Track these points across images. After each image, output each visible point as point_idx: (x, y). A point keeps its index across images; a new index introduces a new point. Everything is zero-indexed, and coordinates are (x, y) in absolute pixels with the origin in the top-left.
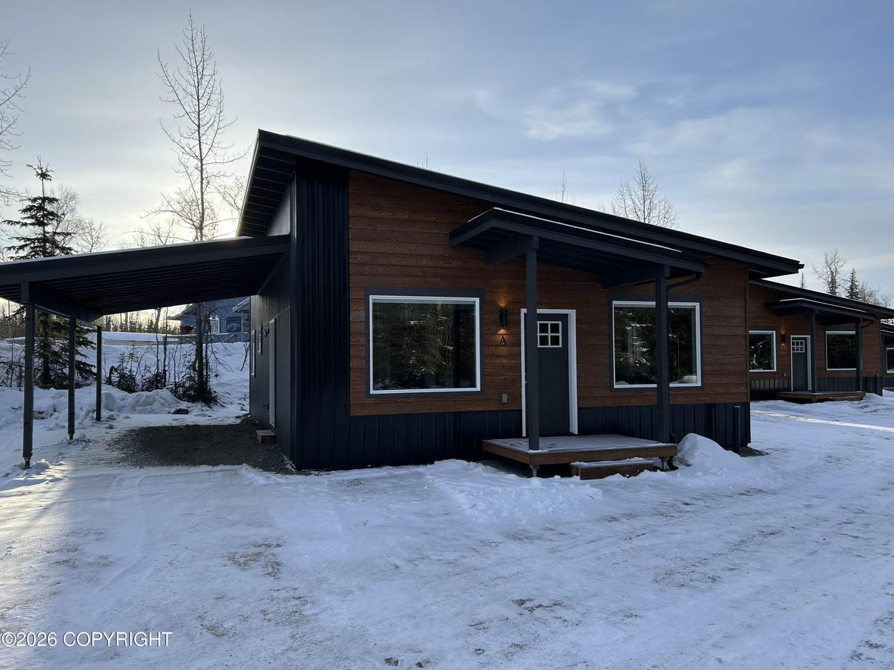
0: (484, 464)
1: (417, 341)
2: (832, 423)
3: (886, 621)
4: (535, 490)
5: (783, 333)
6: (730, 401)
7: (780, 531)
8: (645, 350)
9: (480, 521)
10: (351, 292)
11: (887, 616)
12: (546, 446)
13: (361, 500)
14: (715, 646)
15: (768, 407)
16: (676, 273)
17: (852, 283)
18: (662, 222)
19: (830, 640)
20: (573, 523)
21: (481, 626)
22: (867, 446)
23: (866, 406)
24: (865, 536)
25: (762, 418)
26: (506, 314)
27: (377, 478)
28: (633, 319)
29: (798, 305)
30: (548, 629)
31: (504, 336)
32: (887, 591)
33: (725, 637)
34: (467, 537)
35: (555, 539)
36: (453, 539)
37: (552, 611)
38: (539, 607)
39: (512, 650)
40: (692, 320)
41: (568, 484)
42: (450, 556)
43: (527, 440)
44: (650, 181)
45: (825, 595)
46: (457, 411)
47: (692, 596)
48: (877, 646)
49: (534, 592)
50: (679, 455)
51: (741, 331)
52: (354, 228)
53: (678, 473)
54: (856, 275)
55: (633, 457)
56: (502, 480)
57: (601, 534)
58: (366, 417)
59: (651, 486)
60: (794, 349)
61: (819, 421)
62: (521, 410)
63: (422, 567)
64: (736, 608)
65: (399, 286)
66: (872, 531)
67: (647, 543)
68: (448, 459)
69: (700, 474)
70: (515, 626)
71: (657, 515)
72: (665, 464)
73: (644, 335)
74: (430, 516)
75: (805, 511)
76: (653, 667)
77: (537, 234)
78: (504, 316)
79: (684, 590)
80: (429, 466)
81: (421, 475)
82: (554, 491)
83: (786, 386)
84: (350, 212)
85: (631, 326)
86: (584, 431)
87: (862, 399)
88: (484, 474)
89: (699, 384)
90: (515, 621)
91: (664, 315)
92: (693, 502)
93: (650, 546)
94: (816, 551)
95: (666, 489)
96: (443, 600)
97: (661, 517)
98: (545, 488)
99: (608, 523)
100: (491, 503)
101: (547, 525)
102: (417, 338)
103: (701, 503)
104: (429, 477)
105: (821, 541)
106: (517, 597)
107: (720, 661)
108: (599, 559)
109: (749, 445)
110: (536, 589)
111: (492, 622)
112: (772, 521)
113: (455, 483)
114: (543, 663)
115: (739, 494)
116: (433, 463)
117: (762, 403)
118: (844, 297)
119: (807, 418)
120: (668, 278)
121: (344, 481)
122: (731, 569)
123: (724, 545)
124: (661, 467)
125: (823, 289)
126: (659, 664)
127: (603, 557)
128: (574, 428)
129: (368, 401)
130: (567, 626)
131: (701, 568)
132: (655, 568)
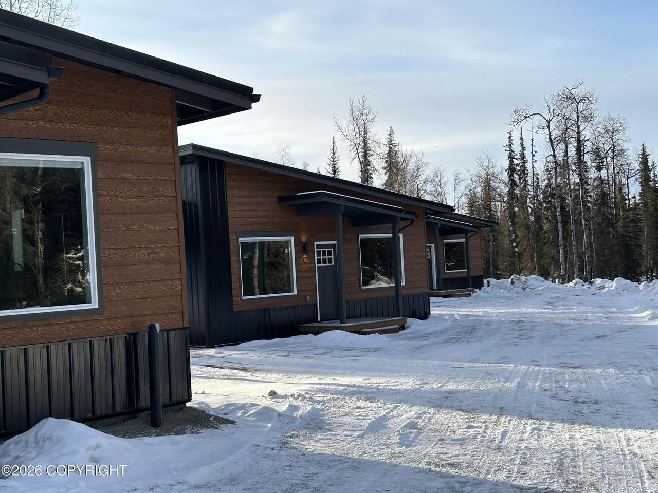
5: (304, 239)
17: (390, 148)
60: (320, 261)
87: (402, 329)
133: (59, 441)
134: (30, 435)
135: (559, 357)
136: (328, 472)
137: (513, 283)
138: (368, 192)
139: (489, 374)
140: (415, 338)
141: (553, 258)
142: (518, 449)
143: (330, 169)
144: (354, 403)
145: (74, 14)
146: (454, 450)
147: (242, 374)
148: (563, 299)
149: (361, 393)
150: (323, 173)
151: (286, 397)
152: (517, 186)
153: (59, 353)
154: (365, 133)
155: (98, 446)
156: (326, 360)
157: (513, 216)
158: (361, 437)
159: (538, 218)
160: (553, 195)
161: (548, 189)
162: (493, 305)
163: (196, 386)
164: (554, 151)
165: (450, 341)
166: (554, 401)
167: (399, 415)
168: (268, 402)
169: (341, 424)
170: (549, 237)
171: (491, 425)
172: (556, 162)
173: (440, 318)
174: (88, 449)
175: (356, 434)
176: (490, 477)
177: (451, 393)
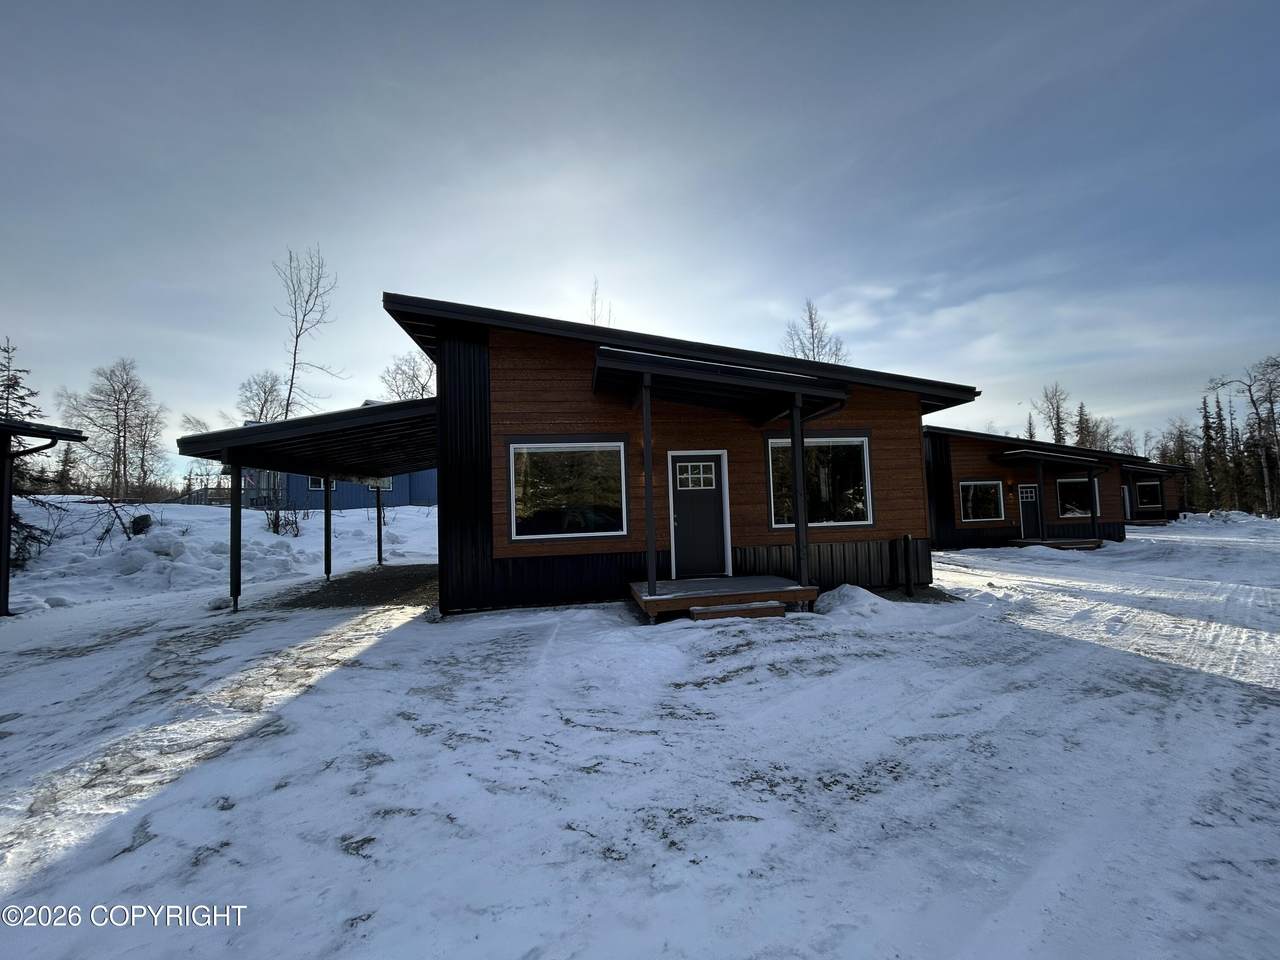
16: (814, 402)
86: (740, 573)
128: (729, 570)
133: (853, 597)
134: (835, 592)
135: (1274, 580)
136: (1043, 643)
137: (1212, 516)
138: (1061, 449)
139: (1194, 588)
140: (1111, 555)
141: (1258, 497)
142: (1234, 652)
143: (1027, 435)
144: (1059, 597)
145: (848, 358)
146: (1164, 643)
147: (965, 569)
148: (1272, 531)
149: (1065, 591)
150: (1022, 437)
151: (1001, 588)
152: (1213, 439)
153: (850, 548)
154: (1058, 408)
155: (875, 604)
156: (1031, 566)
157: (1209, 464)
158: (1070, 622)
159: (1238, 465)
160: (1256, 446)
161: (1251, 441)
162: (1190, 534)
163: (935, 574)
164: (1257, 409)
165: (1148, 559)
166: (1272, 616)
167: (1103, 611)
168: (989, 590)
169: (1049, 611)
170: (1252, 480)
171: (1200, 629)
172: (1260, 418)
173: (1135, 541)
174: (870, 605)
175: (1064, 620)
176: (1204, 669)
177: (1154, 599)
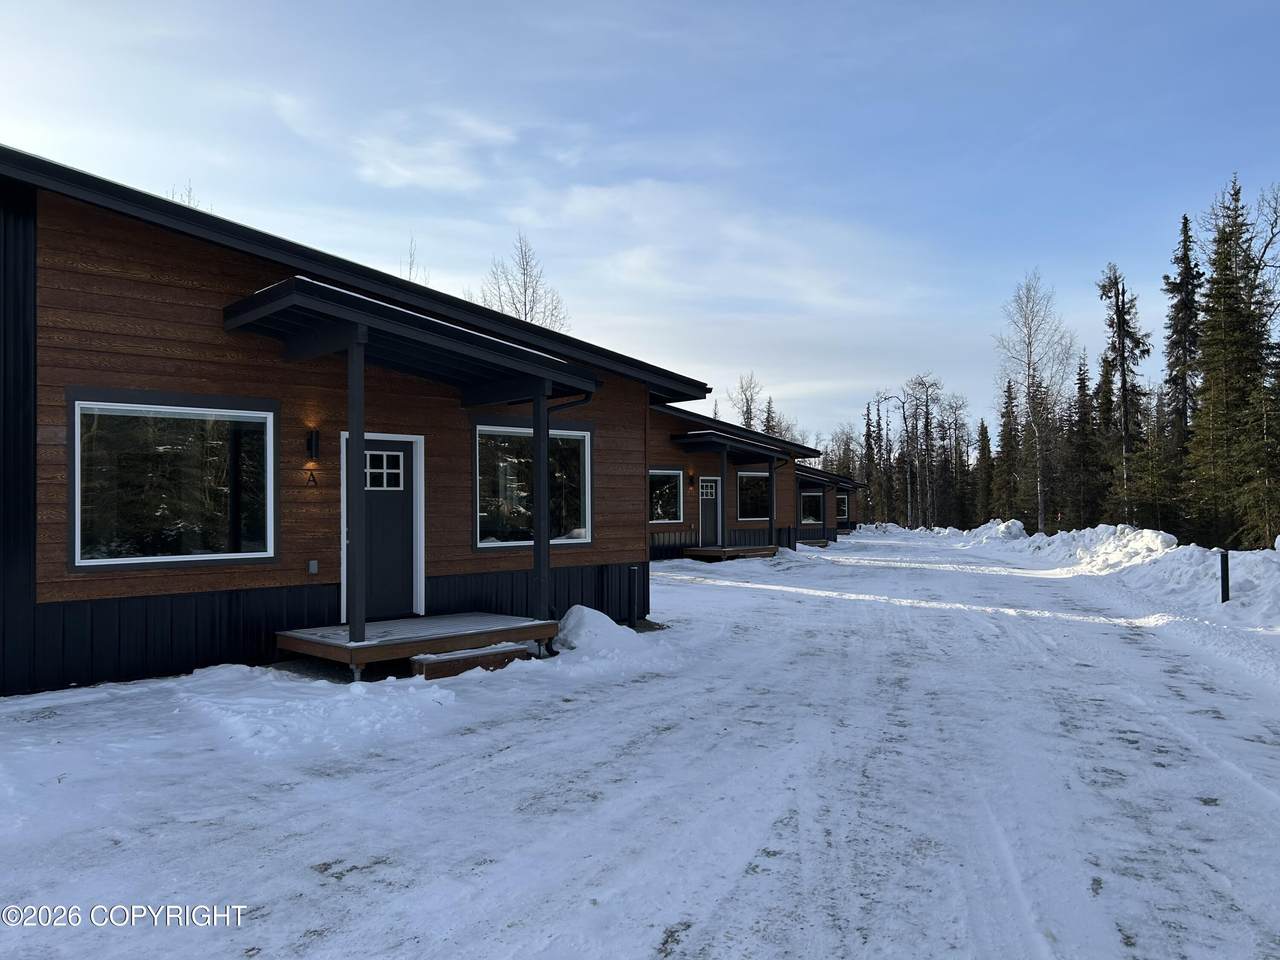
0: (278, 668)
1: (169, 479)
2: (741, 584)
3: (785, 821)
4: (355, 700)
5: (691, 474)
6: (626, 561)
7: (677, 724)
8: (524, 494)
9: (267, 754)
10: (38, 395)
11: (788, 816)
12: (377, 636)
13: (54, 741)
14: (590, 884)
15: (672, 567)
16: (560, 390)
17: (769, 414)
18: (548, 321)
19: (724, 854)
20: (413, 742)
21: (258, 913)
22: (776, 611)
23: (779, 564)
24: (769, 721)
25: (665, 581)
26: (317, 440)
27: (87, 704)
28: (509, 452)
29: (707, 439)
30: (364, 900)
31: (314, 473)
32: (788, 785)
33: (603, 870)
34: (244, 781)
35: (383, 769)
36: (220, 788)
37: (371, 873)
38: (351, 870)
39: (306, 940)
40: (581, 455)
41: (406, 688)
42: (211, 814)
43: (348, 628)
44: (533, 263)
45: (722, 799)
46: (235, 588)
47: (565, 823)
48: (775, 854)
49: (347, 850)
50: (561, 635)
51: (640, 471)
52: (46, 287)
53: (558, 660)
54: (773, 405)
55: (500, 643)
56: (303, 690)
57: (450, 754)
58: (66, 605)
59: (523, 681)
60: (704, 493)
61: (728, 583)
62: (339, 585)
63: (162, 837)
64: (619, 830)
65: (132, 388)
66: (777, 714)
67: (512, 760)
68: (217, 664)
69: (586, 658)
70: (313, 903)
71: (527, 719)
72: (543, 649)
73: (522, 473)
74: (181, 755)
75: (707, 696)
76: (509, 926)
77: (364, 321)
78: (314, 443)
79: (557, 816)
80: (183, 678)
81: (171, 692)
82: (385, 699)
83: (693, 541)
84: (39, 261)
85: (506, 461)
86: (434, 610)
87: (774, 555)
88: (276, 684)
89: (588, 540)
90: (313, 897)
91: (544, 447)
92: (576, 696)
93: (516, 762)
94: (715, 746)
95: (543, 683)
96: (196, 883)
97: (533, 721)
98: (371, 696)
99: (462, 738)
100: (285, 726)
101: (372, 750)
102: (170, 473)
103: (586, 698)
104: (182, 695)
105: (722, 732)
106: (318, 860)
107: (594, 902)
108: (444, 788)
109: (648, 617)
110: (350, 844)
111: (275, 904)
112: (668, 713)
113: (226, 701)
114: (353, 950)
115: (633, 681)
116: (191, 673)
117: (667, 563)
118: (759, 431)
119: (715, 579)
120: (549, 397)
121: (22, 712)
122: (616, 781)
123: (609, 750)
124: (537, 653)
125: (737, 420)
126: (517, 922)
127: (451, 785)
128: (420, 606)
129: (72, 577)
130: (391, 892)
131: (581, 785)
132: (522, 791)
137: (877, 528)
141: (903, 510)
152: (872, 449)
154: (750, 400)
160: (904, 462)
164: (906, 424)
170: (899, 495)
172: (907, 433)
